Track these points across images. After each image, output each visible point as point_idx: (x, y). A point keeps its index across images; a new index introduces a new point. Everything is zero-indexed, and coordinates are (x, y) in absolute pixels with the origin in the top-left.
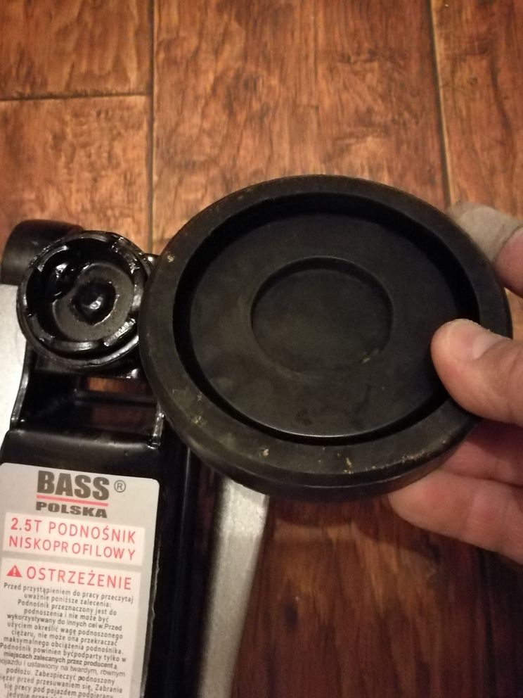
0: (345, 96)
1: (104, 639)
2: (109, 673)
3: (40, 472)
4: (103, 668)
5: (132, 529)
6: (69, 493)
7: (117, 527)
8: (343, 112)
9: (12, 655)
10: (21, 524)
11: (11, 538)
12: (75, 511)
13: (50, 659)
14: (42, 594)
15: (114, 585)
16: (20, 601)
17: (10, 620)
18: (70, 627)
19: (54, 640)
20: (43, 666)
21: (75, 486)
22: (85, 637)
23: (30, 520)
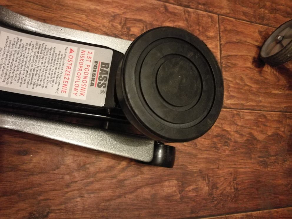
0: (222, 179)
1: (42, 81)
2: (28, 82)
3: (109, 64)
4: (30, 80)
5: (85, 95)
6: (100, 73)
7: (86, 89)
8: (217, 178)
9: (39, 47)
10: (90, 55)
11: (85, 51)
12: (94, 75)
13: (36, 61)
14: (62, 60)
15: (63, 87)
16: (60, 52)
17: (53, 48)
18: (48, 69)
19: (44, 63)
20: (34, 58)
21: (103, 76)
22: (44, 74)
23: (91, 58)
